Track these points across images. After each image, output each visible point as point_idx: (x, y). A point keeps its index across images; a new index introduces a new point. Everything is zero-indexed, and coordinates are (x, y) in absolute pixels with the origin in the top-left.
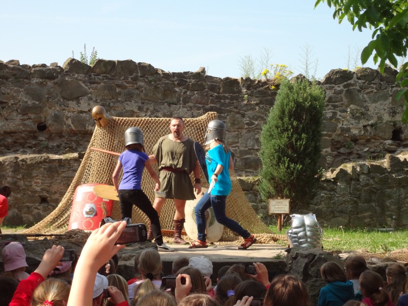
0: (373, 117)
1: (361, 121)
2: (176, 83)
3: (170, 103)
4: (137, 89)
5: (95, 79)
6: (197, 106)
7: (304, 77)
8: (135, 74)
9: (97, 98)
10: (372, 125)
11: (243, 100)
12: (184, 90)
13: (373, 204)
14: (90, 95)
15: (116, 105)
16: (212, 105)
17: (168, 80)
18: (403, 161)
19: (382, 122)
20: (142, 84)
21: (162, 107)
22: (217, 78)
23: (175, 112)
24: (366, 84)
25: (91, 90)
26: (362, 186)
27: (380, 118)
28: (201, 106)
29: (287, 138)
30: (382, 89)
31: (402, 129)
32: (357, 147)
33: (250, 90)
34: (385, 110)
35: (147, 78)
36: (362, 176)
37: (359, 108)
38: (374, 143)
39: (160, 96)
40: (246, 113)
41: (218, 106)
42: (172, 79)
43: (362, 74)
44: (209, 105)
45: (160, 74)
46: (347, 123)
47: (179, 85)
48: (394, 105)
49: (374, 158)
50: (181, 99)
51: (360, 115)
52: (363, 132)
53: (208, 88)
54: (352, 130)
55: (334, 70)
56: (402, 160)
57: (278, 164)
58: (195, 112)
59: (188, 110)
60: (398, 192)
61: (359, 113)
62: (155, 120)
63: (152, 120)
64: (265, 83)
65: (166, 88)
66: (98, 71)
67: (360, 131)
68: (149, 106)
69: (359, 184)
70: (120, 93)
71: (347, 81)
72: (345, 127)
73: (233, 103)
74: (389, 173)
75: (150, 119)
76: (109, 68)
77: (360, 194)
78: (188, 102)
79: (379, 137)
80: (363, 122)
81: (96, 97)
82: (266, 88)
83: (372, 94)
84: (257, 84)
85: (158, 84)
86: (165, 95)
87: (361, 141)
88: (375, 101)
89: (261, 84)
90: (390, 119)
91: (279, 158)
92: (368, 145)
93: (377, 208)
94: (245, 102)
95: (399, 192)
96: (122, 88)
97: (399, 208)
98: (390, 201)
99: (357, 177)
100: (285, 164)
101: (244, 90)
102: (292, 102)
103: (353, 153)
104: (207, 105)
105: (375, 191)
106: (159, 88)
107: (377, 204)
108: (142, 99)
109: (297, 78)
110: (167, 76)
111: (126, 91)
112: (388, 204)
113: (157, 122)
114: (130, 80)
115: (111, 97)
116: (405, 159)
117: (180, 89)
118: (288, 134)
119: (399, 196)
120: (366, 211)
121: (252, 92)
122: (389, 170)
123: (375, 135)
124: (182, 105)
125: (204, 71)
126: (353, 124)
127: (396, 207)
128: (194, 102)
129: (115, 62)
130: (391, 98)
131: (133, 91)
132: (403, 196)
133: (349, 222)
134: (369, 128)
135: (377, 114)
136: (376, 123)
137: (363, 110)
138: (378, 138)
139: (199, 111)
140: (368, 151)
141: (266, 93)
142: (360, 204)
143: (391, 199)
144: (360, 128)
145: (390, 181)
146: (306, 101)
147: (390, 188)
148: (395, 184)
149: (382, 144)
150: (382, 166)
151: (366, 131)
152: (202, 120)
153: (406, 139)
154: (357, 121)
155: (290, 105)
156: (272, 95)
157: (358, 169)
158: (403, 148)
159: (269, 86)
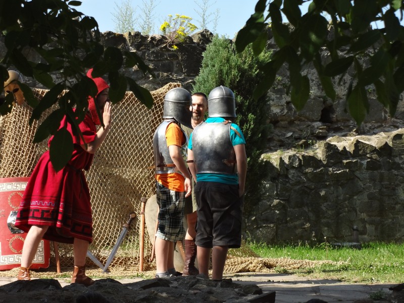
1: (283, 96)
7: (211, 34)
13: (306, 209)
18: (342, 151)
19: (309, 98)
26: (292, 185)
31: (334, 107)
32: (277, 131)
33: (140, 51)
36: (292, 171)
38: (298, 125)
51: (282, 87)
52: (286, 111)
54: (272, 108)
56: (341, 149)
60: (335, 192)
61: (281, 85)
64: (161, 41)
67: (282, 110)
69: (287, 182)
74: (325, 166)
77: (289, 196)
79: (306, 117)
80: (286, 98)
82: (161, 48)
84: (150, 42)
87: (283, 123)
89: (155, 43)
90: (319, 94)
92: (292, 128)
93: (311, 214)
94: (135, 68)
95: (337, 191)
97: (338, 214)
98: (325, 204)
99: (286, 173)
101: (133, 51)
103: (274, 140)
105: (309, 191)
107: (310, 209)
109: (202, 34)
112: (324, 209)
116: (344, 148)
119: (337, 197)
120: (297, 218)
122: (325, 163)
123: (300, 115)
126: (273, 100)
127: (334, 212)
132: (341, 198)
134: (293, 106)
138: (303, 119)
140: (292, 136)
141: (162, 55)
142: (289, 210)
143: (327, 202)
144: (282, 106)
145: (326, 177)
146: (253, 68)
147: (326, 187)
148: (332, 181)
149: (309, 128)
150: (315, 156)
151: (290, 109)
152: (162, 94)
153: (338, 121)
154: (278, 96)
155: (233, 73)
156: (170, 57)
157: (287, 161)
158: (334, 133)
159: (166, 46)
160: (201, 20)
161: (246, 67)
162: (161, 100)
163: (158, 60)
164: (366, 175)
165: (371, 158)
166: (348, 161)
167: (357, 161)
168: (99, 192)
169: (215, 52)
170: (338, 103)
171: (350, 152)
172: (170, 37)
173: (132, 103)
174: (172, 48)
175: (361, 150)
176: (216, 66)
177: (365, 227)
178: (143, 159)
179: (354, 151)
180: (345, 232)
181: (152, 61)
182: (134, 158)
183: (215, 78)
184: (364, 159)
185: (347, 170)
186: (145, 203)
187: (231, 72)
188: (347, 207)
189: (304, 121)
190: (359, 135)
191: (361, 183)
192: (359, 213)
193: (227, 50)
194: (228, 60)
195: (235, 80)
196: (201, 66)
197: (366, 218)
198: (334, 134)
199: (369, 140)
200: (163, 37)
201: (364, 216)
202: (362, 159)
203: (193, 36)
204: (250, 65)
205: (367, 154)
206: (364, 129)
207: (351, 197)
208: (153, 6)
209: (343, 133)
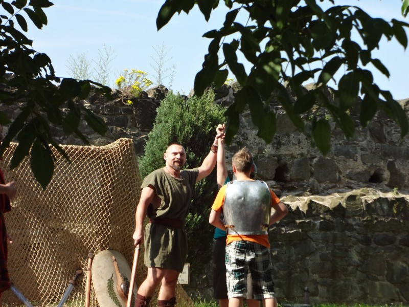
0: (252, 148)
7: (166, 89)
18: (295, 210)
19: (263, 156)
27: (261, 150)
31: (288, 166)
33: (94, 104)
43: (240, 89)
51: (236, 145)
56: (294, 208)
60: (287, 252)
61: (235, 143)
64: (116, 95)
71: (221, 98)
74: (278, 225)
79: (260, 176)
82: (116, 103)
90: (273, 153)
95: (289, 251)
97: (290, 274)
98: (277, 264)
101: (87, 104)
109: (157, 89)
116: (298, 208)
119: (290, 257)
121: (98, 107)
127: (285, 272)
132: (294, 258)
135: (258, 144)
136: (257, 156)
137: (241, 139)
141: (117, 109)
143: (278, 262)
145: (278, 237)
146: (206, 125)
147: (278, 246)
148: (285, 241)
152: (112, 149)
153: (291, 180)
154: (232, 154)
155: (186, 129)
156: (124, 112)
158: (288, 192)
159: (121, 100)
160: (157, 75)
161: (199, 124)
162: (112, 155)
163: (113, 115)
164: (319, 235)
165: (324, 218)
166: (301, 221)
167: (310, 222)
168: (45, 247)
169: (169, 108)
170: (293, 163)
171: (303, 212)
172: (125, 91)
173: (82, 157)
174: (127, 102)
175: (314, 210)
176: (169, 122)
177: (317, 289)
178: (91, 215)
179: (307, 211)
180: (297, 292)
181: (106, 115)
182: (82, 213)
183: (169, 134)
184: (318, 220)
185: (300, 230)
186: (92, 259)
187: (184, 128)
188: (299, 268)
190: (313, 195)
191: (313, 244)
192: (311, 274)
193: (181, 107)
194: (181, 116)
195: (188, 137)
196: (155, 122)
197: (319, 279)
198: (287, 194)
199: (323, 200)
200: (118, 92)
201: (316, 277)
202: (315, 220)
203: (148, 91)
204: (203, 122)
205: (320, 214)
206: (317, 189)
207: (304, 257)
208: (109, 60)
209: (297, 193)
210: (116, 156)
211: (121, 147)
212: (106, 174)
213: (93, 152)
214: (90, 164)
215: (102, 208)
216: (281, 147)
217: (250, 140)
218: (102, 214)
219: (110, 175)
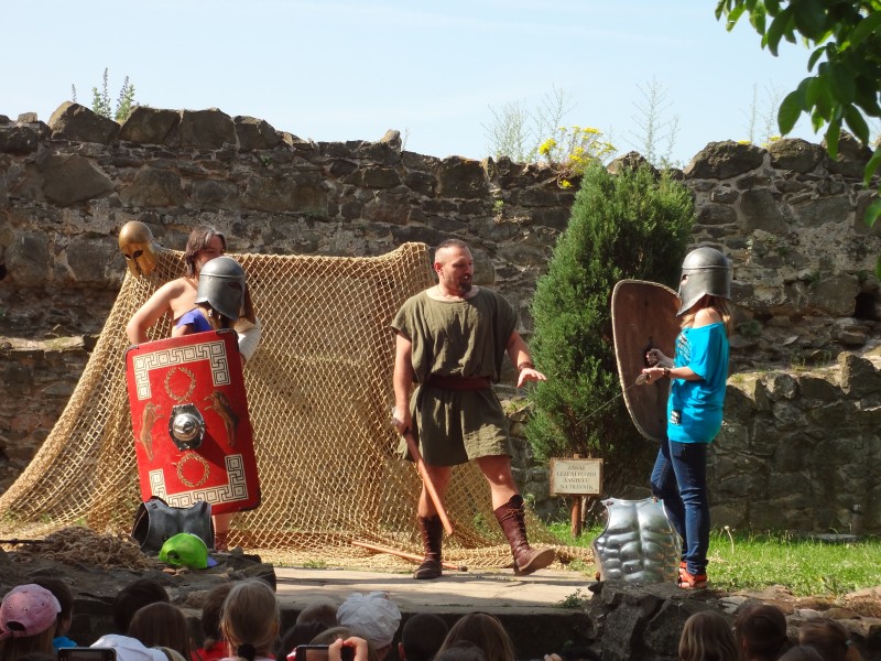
0: (808, 260)
1: (779, 271)
2: (328, 168)
3: (311, 217)
4: (232, 180)
5: (127, 154)
6: (378, 227)
8: (226, 144)
9: (133, 202)
10: (806, 281)
11: (492, 214)
12: (346, 187)
13: (807, 475)
14: (114, 195)
15: (179, 220)
16: (416, 224)
17: (308, 160)
19: (830, 274)
20: (245, 169)
21: (292, 226)
22: (428, 158)
23: (325, 239)
24: (794, 179)
25: (117, 182)
26: (779, 430)
27: (826, 264)
28: (388, 225)
29: (597, 308)
30: (833, 191)
32: (768, 334)
33: (508, 189)
34: (838, 243)
35: (256, 154)
36: (781, 406)
37: (774, 238)
38: (810, 323)
39: (287, 198)
40: (498, 245)
41: (430, 227)
42: (318, 159)
43: (785, 155)
44: (409, 225)
45: (288, 146)
46: (746, 273)
47: (335, 174)
48: (861, 232)
49: (811, 362)
50: (340, 208)
51: (777, 254)
52: (784, 297)
53: (406, 183)
54: (756, 292)
55: (716, 144)
56: (878, 366)
57: (573, 374)
58: (375, 241)
59: (356, 236)
60: (866, 445)
61: (775, 251)
62: (275, 259)
63: (267, 259)
64: (547, 173)
65: (304, 181)
66: (135, 134)
67: (778, 295)
68: (260, 223)
69: (771, 425)
70: (188, 192)
71: (747, 172)
72: (741, 283)
73: (468, 220)
74: (846, 398)
75: (263, 256)
76: (164, 129)
77: (774, 450)
78: (357, 216)
79: (824, 309)
80: (785, 273)
81: (130, 200)
82: (548, 185)
83: (807, 204)
84: (527, 174)
85: (283, 170)
86: (300, 198)
87: (779, 318)
88: (814, 222)
89: (536, 176)
90: (850, 267)
91: (578, 359)
92: (796, 329)
93: (816, 484)
94: (497, 219)
95: (870, 444)
96: (195, 180)
97: (870, 485)
98: (846, 466)
99: (768, 408)
100: (590, 374)
101: (495, 190)
102: (610, 222)
103: (761, 349)
104: (404, 223)
105: (812, 442)
106: (285, 179)
107: (815, 474)
108: (243, 207)
109: (626, 161)
110: (305, 150)
111: (204, 186)
112: (843, 475)
113: (280, 265)
114: (213, 158)
115: (166, 200)
117: (336, 184)
118: (599, 299)
119: (870, 454)
120: (789, 490)
121: (515, 193)
122: (847, 391)
123: (813, 306)
124: (341, 224)
125: (396, 140)
126: (759, 278)
127: (862, 481)
128: (373, 217)
129: (178, 114)
130: (853, 215)
131: (220, 185)
133: (747, 518)
134: (798, 288)
135: (818, 252)
136: (817, 275)
137: (786, 243)
138: (820, 312)
139: (384, 240)
140: (795, 343)
141: (548, 197)
142: (773, 474)
143: (849, 462)
144: (777, 288)
145: (847, 418)
146: (647, 219)
147: (847, 435)
148: (861, 425)
149: (830, 328)
150: (829, 380)
151: (792, 294)
152: (390, 261)
154: (769, 270)
156: (563, 201)
157: (771, 386)
159: (555, 181)
160: (646, 135)
162: (389, 271)
173: (337, 275)
181: (529, 207)
189: (821, 315)
203: (610, 164)
210: (396, 273)
211: (404, 258)
212: (377, 302)
213: (355, 266)
214: (352, 288)
215: (371, 359)
216: (865, 257)
217: (804, 246)
218: (370, 371)
219: (385, 305)
